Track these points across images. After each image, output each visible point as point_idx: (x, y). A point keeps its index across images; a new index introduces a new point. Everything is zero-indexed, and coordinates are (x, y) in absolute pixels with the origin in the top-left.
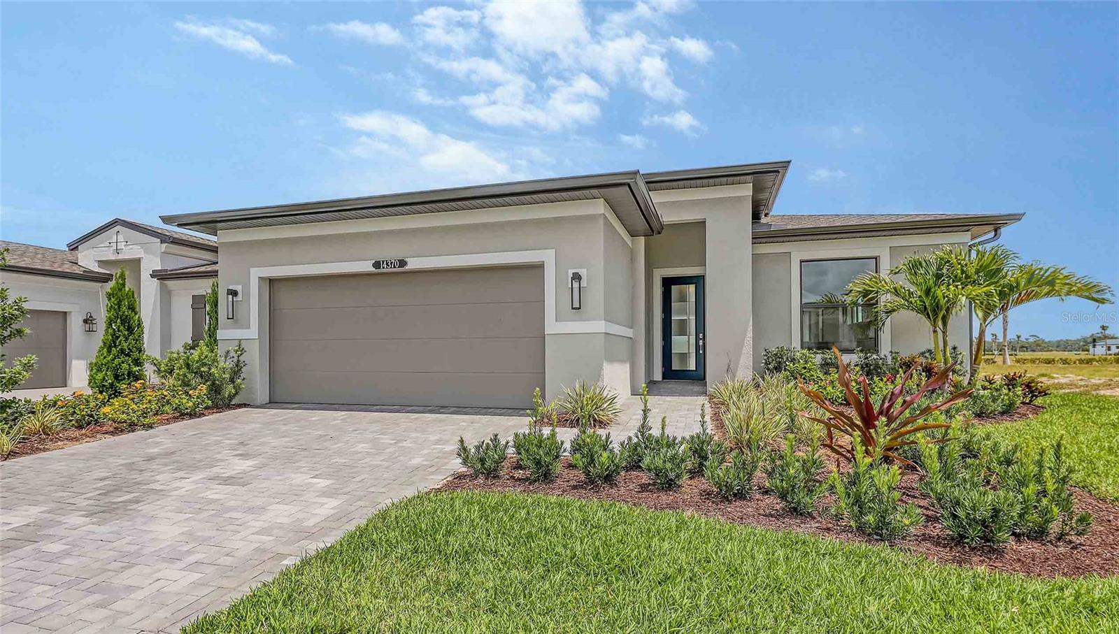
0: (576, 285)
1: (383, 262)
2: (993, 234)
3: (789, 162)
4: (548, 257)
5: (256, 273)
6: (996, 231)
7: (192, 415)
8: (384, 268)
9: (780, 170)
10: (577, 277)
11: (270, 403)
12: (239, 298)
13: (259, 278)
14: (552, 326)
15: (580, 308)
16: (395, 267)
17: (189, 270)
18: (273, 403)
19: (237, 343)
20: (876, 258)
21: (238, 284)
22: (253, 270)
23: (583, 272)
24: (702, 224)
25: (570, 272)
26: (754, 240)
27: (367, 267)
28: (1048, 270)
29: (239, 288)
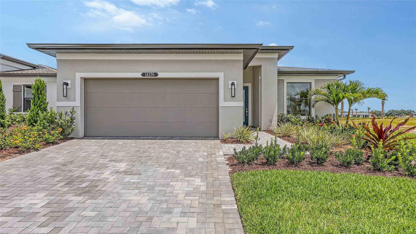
0: (233, 87)
1: (147, 73)
2: (343, 77)
3: (293, 47)
4: (221, 75)
5: (79, 75)
6: (344, 76)
7: (54, 143)
8: (147, 76)
9: (289, 49)
10: (233, 84)
11: (84, 137)
12: (69, 86)
13: (81, 77)
14: (222, 103)
15: (235, 96)
16: (152, 76)
17: (11, 72)
18: (86, 136)
19: (72, 108)
20: (310, 83)
21: (68, 80)
22: (77, 74)
23: (235, 82)
24: (260, 67)
25: (230, 82)
26: (279, 74)
27: (139, 75)
28: (375, 89)
29: (69, 82)
